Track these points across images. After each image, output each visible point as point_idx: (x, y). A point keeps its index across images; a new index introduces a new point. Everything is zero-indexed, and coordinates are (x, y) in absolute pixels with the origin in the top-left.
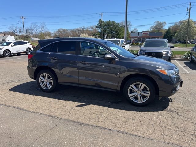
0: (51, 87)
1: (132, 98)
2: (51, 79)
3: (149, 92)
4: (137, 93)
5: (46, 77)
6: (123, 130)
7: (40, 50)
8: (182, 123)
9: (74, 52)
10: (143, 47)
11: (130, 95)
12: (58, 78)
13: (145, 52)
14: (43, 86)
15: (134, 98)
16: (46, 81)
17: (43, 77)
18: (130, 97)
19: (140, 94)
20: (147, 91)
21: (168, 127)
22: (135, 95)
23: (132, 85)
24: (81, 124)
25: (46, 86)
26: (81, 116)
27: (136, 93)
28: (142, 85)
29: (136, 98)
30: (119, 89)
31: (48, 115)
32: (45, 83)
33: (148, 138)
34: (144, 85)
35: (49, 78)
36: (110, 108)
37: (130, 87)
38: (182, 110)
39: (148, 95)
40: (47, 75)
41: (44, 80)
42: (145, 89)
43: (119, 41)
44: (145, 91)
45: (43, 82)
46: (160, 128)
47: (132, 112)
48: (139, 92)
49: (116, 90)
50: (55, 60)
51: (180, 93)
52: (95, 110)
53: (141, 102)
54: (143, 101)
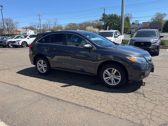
0: (45, 71)
1: (107, 81)
2: (46, 64)
3: (120, 76)
5: (42, 63)
6: (90, 106)
7: (37, 42)
8: (144, 104)
9: (62, 43)
10: (134, 37)
11: (105, 79)
12: (50, 63)
13: (135, 42)
14: (40, 70)
15: (108, 81)
16: (42, 66)
17: (40, 63)
18: (105, 81)
19: (113, 78)
20: (119, 75)
21: (130, 106)
22: (109, 79)
23: (107, 70)
24: (58, 100)
25: (42, 70)
26: (61, 94)
27: (110, 77)
28: (114, 70)
29: (110, 81)
30: (96, 73)
31: (37, 93)
32: (41, 67)
33: (108, 113)
34: (116, 71)
35: (44, 64)
36: (88, 88)
37: (105, 72)
38: (150, 93)
39: (120, 79)
40: (42, 61)
41: (41, 65)
42: (117, 74)
43: (113, 32)
44: (117, 75)
45: (40, 67)
46: (122, 106)
47: (105, 92)
48: (112, 76)
49: (94, 74)
50: (48, 49)
51: (156, 78)
52: (74, 90)
53: (114, 85)
54: (115, 84)
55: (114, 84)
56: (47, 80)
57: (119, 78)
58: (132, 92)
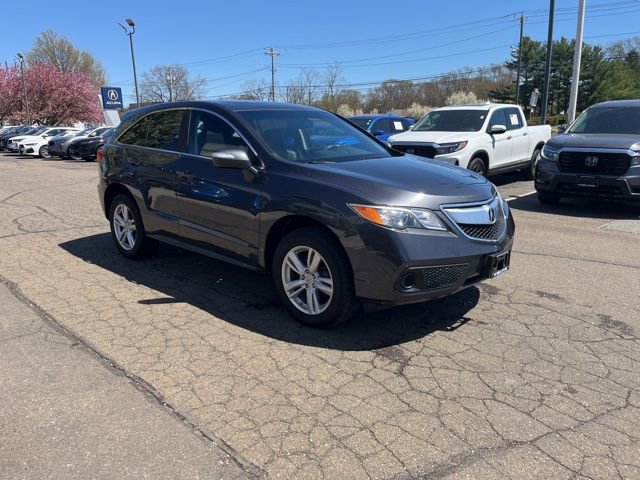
0: (133, 244)
1: (292, 297)
2: (133, 220)
3: (330, 282)
4: (305, 281)
5: (125, 215)
7: (118, 141)
10: (569, 132)
11: (288, 286)
12: (143, 218)
13: (559, 152)
14: (121, 240)
15: (298, 296)
16: (125, 225)
17: (121, 215)
18: (288, 293)
19: (313, 285)
20: (327, 276)
22: (299, 287)
23: (292, 255)
24: (79, 342)
25: (126, 241)
26: (110, 326)
27: (302, 282)
28: (313, 254)
30: (262, 261)
31: (41, 312)
32: (124, 231)
35: (130, 217)
37: (286, 260)
38: (439, 361)
39: (330, 291)
40: (125, 208)
43: (485, 113)
44: (323, 277)
46: (265, 395)
47: (266, 337)
48: (309, 279)
49: (259, 267)
50: (136, 166)
52: (169, 318)
53: (314, 313)
54: (319, 311)
55: (314, 308)
56: (118, 277)
57: (329, 286)
58: (369, 350)
